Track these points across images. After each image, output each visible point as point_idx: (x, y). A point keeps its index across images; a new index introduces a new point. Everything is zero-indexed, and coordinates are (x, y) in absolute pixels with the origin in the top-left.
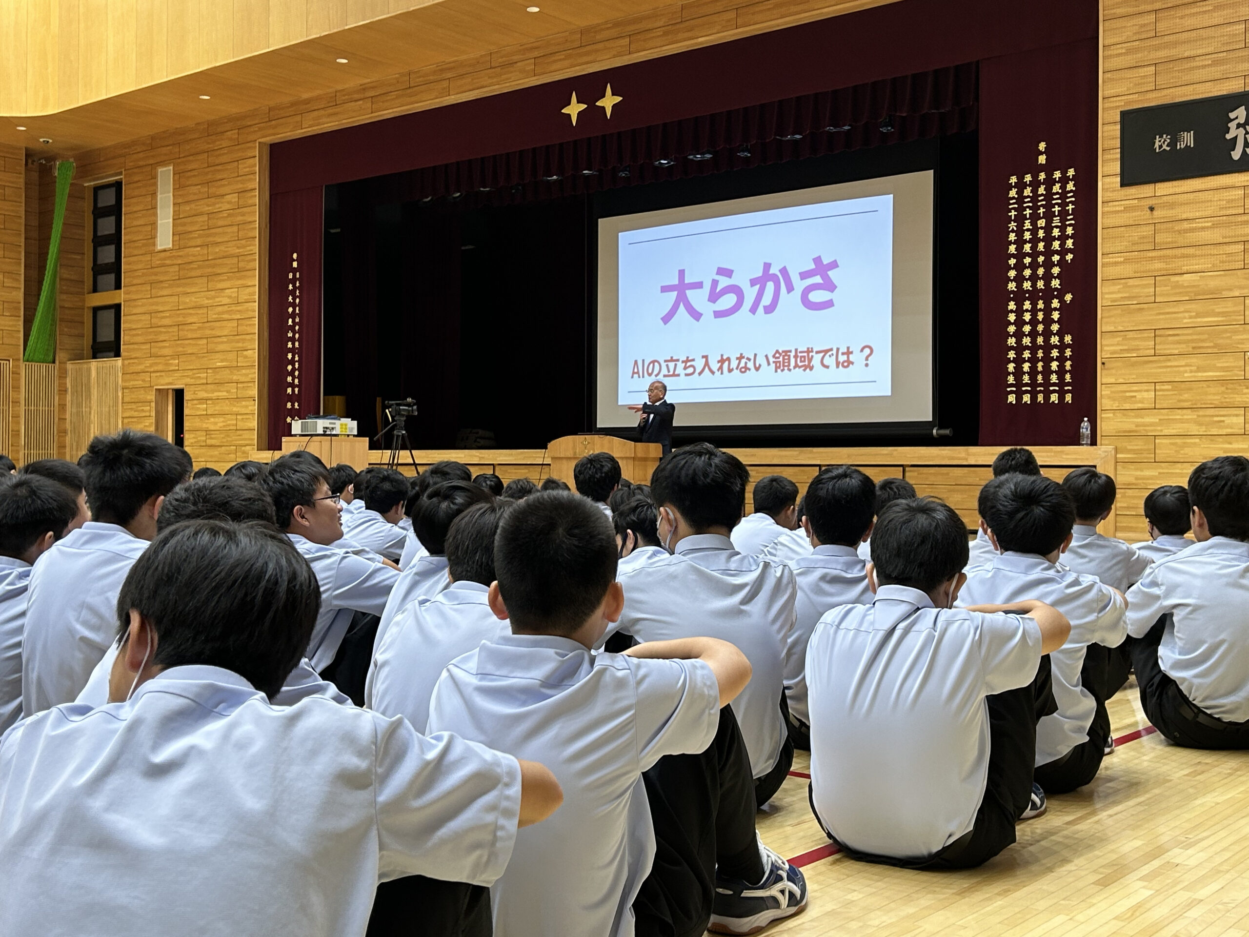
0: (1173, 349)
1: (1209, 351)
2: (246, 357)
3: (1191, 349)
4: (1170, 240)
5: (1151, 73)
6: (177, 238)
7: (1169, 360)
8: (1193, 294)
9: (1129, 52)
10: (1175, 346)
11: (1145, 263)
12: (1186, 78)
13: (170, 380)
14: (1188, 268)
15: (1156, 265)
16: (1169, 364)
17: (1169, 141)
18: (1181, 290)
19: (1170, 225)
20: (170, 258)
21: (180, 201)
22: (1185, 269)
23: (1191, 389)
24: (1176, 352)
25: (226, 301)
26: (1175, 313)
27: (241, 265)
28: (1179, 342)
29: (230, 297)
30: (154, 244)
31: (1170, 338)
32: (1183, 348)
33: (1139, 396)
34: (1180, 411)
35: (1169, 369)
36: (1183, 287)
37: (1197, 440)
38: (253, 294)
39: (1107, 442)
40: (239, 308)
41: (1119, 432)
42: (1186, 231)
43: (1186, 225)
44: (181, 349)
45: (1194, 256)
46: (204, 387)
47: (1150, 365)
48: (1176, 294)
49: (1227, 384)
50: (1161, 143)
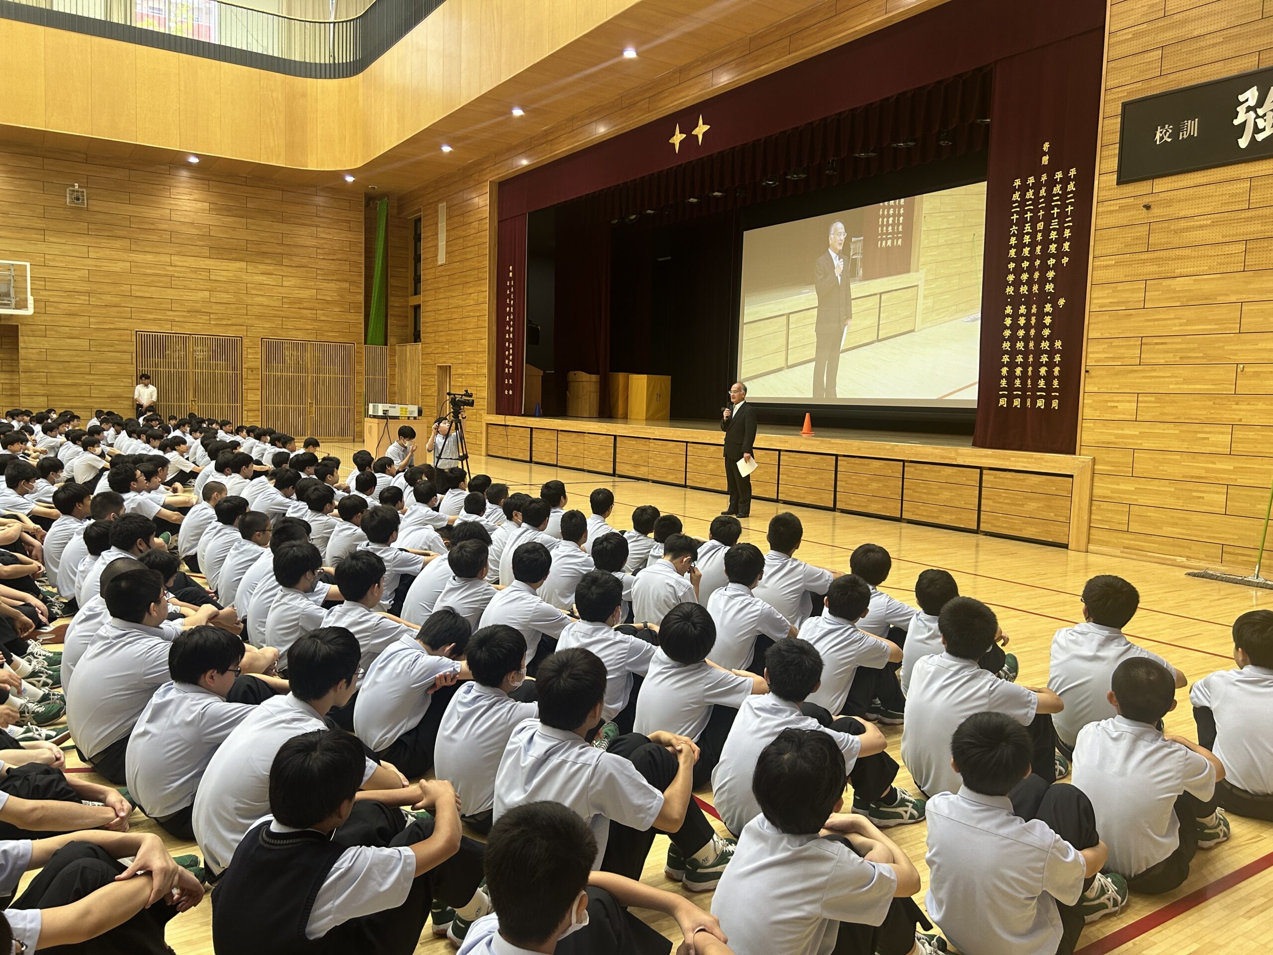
0: (1159, 358)
1: (1198, 361)
2: (482, 344)
3: (1178, 359)
4: (1165, 240)
5: (1158, 57)
6: (448, 256)
7: (1155, 370)
8: (1185, 300)
9: (1136, 36)
10: (1161, 356)
11: (1136, 266)
12: (1194, 60)
13: (444, 360)
14: (1182, 270)
15: (1148, 268)
16: (1154, 374)
17: (1170, 131)
18: (1173, 295)
19: (1165, 225)
20: (444, 271)
21: (449, 228)
22: (1178, 272)
23: (1174, 402)
24: (1162, 362)
25: (472, 302)
26: (1165, 319)
27: (480, 275)
28: (1166, 352)
29: (474, 300)
30: (437, 261)
31: (1157, 347)
32: (1170, 357)
33: (1121, 406)
34: (1162, 424)
35: (1153, 380)
36: (1175, 291)
37: (1178, 457)
38: (485, 298)
39: (1086, 453)
40: (478, 308)
41: (1098, 443)
42: (1183, 230)
43: (1183, 224)
44: (449, 338)
45: (1188, 257)
46: (460, 365)
47: (1136, 375)
48: (1166, 299)
49: (1215, 398)
50: (1162, 135)
